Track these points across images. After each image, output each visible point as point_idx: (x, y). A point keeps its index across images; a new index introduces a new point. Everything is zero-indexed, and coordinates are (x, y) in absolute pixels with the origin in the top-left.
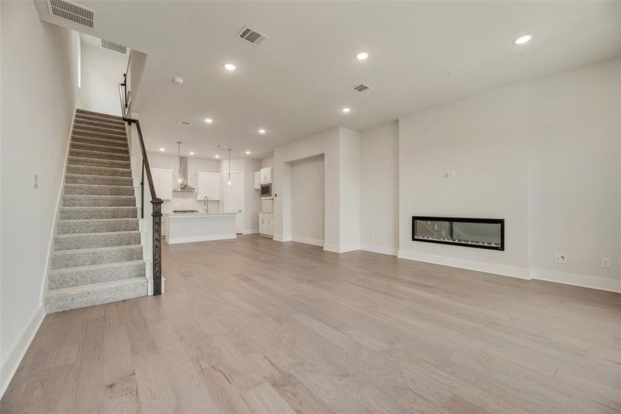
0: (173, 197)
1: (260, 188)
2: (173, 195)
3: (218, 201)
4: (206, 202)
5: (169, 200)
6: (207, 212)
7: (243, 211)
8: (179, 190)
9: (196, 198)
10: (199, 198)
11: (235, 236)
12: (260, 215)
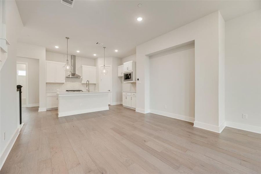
0: (66, 81)
1: (123, 75)
2: (65, 80)
3: (95, 84)
4: (88, 84)
5: (63, 83)
6: (89, 91)
7: (111, 91)
8: (71, 76)
9: (81, 82)
10: (83, 82)
11: (107, 108)
12: (124, 93)
